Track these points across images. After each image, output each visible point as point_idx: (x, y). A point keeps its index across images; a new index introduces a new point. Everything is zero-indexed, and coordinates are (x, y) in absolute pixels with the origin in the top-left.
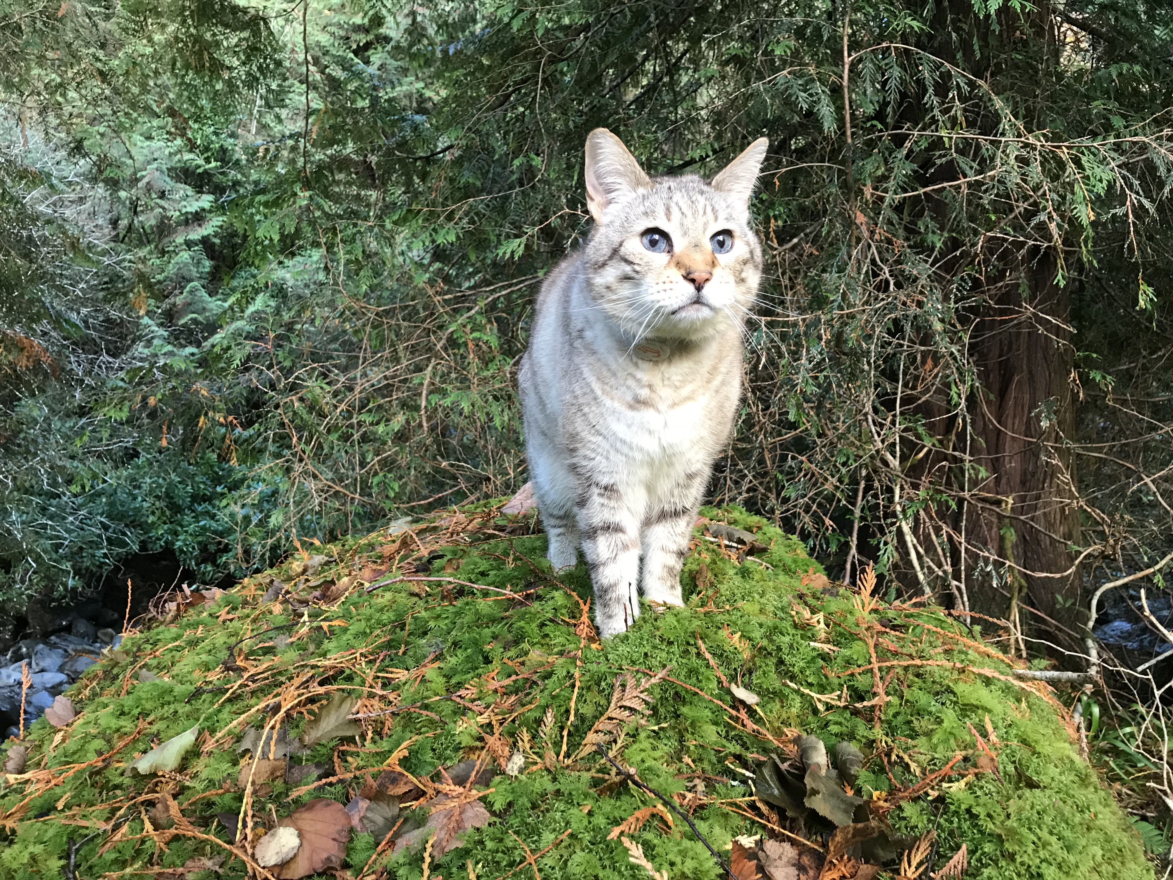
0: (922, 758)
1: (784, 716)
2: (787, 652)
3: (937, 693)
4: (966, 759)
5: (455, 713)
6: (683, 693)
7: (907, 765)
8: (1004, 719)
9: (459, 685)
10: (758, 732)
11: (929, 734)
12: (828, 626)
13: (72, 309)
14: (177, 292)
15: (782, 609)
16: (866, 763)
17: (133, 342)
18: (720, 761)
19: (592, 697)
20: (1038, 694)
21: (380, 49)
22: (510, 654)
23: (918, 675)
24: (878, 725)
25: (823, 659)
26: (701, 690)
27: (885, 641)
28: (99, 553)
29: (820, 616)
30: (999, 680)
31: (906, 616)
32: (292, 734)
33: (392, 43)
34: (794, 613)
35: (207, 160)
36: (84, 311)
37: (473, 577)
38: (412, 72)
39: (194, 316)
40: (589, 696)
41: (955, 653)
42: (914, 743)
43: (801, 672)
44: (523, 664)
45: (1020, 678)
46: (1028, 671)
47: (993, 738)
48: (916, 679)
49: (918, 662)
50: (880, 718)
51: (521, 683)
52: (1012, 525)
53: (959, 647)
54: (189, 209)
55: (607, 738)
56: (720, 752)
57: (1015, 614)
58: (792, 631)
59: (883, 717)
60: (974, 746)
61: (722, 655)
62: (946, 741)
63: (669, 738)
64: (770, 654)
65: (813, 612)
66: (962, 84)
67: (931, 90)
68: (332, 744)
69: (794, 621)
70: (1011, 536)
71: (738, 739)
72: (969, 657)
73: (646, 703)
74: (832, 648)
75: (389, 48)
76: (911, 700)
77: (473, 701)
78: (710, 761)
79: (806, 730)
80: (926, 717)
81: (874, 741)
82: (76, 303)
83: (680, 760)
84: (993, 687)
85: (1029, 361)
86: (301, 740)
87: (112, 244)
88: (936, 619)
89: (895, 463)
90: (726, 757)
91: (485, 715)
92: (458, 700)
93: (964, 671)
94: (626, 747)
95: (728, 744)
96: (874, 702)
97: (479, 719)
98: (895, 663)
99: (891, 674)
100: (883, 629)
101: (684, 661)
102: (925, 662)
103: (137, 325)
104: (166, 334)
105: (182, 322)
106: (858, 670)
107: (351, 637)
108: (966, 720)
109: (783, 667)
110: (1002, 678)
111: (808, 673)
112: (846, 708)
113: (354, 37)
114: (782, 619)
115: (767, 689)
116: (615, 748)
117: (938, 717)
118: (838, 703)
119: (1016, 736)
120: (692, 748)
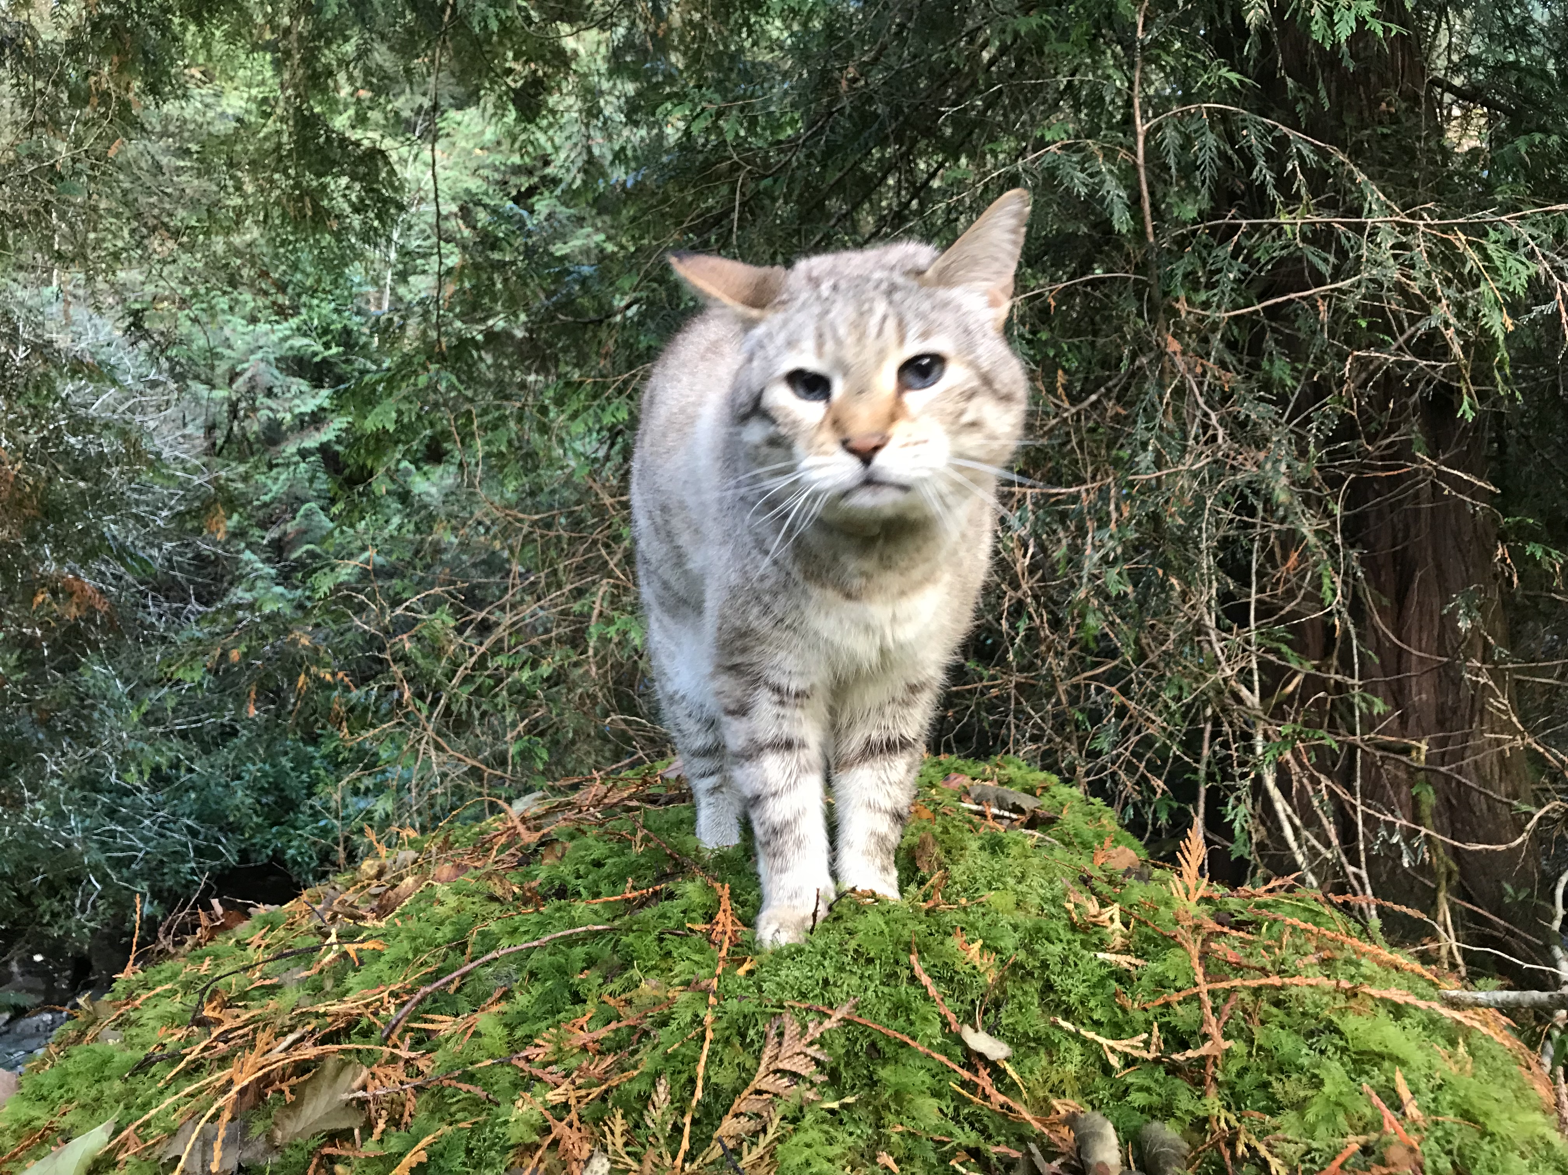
0: (1289, 1149)
1: (1055, 1078)
2: (1057, 969)
3: (1311, 1034)
4: (1366, 1150)
5: (515, 1086)
6: (881, 1044)
7: (1265, 1162)
8: (1429, 1077)
9: (528, 1039)
10: (1010, 1109)
11: (1300, 1106)
12: (1126, 925)
13: (152, 545)
14: (288, 516)
15: (1054, 901)
16: (1195, 1158)
17: (231, 584)
18: (944, 1159)
19: (735, 1055)
20: (1484, 1030)
21: (547, 194)
22: (611, 987)
23: (1278, 1003)
24: (1213, 1090)
25: (1119, 980)
26: (914, 1038)
27: (1218, 947)
28: (186, 868)
29: (1115, 910)
30: (1417, 1008)
31: (1258, 906)
32: (258, 1128)
33: (563, 186)
34: (1070, 906)
35: (327, 346)
36: (168, 546)
37: (582, 869)
38: (589, 221)
39: (311, 547)
40: (727, 1054)
41: (1339, 964)
42: (1276, 1121)
43: (1082, 1003)
44: (629, 1002)
45: (1454, 1004)
46: (1465, 993)
47: (1412, 1109)
48: (1274, 1010)
49: (1275, 980)
50: (1215, 1079)
51: (625, 1031)
52: (1428, 782)
53: (1345, 954)
54: (303, 409)
55: (752, 1125)
56: (944, 1143)
57: (1445, 913)
58: (1066, 935)
59: (1220, 1077)
60: (1378, 1125)
61: (952, 979)
62: (1330, 1118)
63: (856, 1122)
64: (1031, 974)
65: (1103, 904)
66: (1305, 152)
67: (1261, 162)
68: (311, 1145)
69: (1071, 919)
70: (1429, 798)
71: (974, 1121)
72: (1363, 970)
73: (818, 1062)
74: (1133, 961)
75: (558, 192)
76: (1267, 1045)
77: (546, 1065)
78: (925, 1161)
79: (1091, 1103)
80: (1295, 1076)
81: (1206, 1120)
82: (155, 538)
83: (873, 1160)
84: (1407, 1021)
85: (1435, 551)
86: (270, 1138)
87: (205, 459)
88: (1305, 909)
89: (1253, 699)
90: (953, 1152)
91: (560, 1090)
92: (522, 1064)
93: (1355, 995)
94: (780, 1140)
95: (957, 1131)
96: (1204, 1050)
97: (550, 1096)
98: (1237, 982)
99: (1232, 1003)
100: (1219, 928)
101: (886, 990)
102: (1287, 980)
103: (236, 561)
104: (273, 572)
105: (294, 555)
106: (1175, 997)
107: (385, 967)
108: (1364, 1079)
109: (1052, 996)
110: (1422, 1004)
111: (1092, 1004)
112: (1157, 1061)
113: (513, 180)
114: (1051, 916)
115: (1026, 1034)
116: (763, 1141)
117: (1315, 1076)
118: (1145, 1054)
119: (1452, 1105)
120: (895, 1138)
